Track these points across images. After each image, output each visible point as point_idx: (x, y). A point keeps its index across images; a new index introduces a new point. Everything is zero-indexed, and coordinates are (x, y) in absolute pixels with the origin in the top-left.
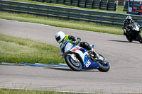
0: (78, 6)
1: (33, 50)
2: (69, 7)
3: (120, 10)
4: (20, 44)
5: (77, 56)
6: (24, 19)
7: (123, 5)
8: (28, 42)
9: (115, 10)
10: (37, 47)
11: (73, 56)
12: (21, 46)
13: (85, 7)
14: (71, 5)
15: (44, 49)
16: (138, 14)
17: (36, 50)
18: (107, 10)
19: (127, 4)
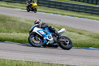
1: (88, 38)
4: (79, 33)
6: (83, 16)
8: (84, 32)
10: (91, 36)
12: (80, 35)
15: (96, 37)
17: (90, 38)
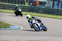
0: (9, 3)
2: (4, 3)
3: (27, 4)
5: (37, 25)
7: (28, 2)
9: (25, 4)
11: (36, 25)
13: (12, 3)
14: (6, 2)
16: (35, 6)
18: (21, 4)
19: (30, 2)
